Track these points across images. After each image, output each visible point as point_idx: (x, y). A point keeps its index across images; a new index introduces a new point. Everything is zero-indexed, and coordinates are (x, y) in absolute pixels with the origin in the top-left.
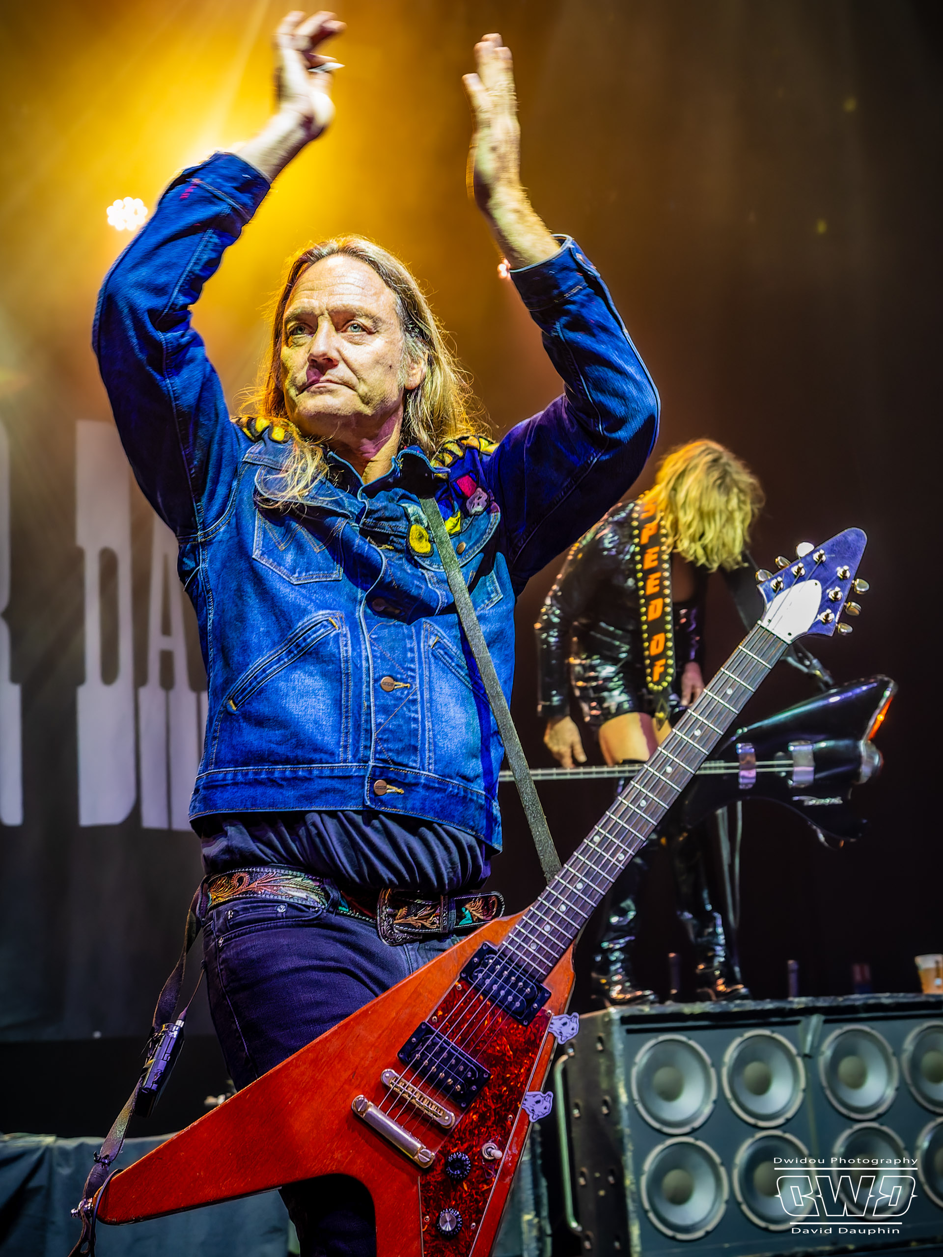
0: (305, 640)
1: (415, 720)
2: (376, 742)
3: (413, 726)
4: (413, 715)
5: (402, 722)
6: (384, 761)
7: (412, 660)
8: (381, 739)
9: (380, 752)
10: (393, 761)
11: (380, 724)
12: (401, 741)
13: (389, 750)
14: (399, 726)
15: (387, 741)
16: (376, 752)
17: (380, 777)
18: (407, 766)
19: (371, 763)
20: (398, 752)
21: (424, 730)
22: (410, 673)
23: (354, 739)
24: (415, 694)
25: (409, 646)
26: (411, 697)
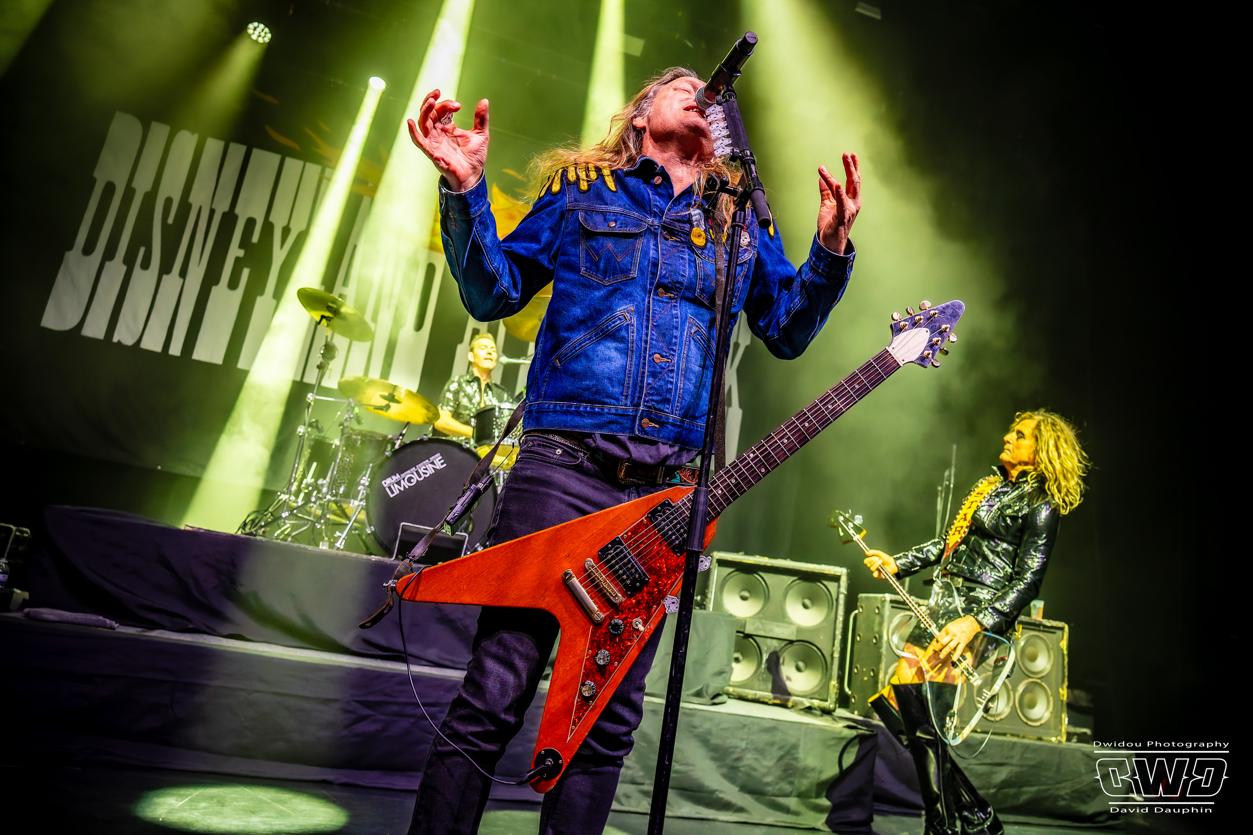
0: (607, 327)
1: (671, 383)
2: (645, 395)
3: (670, 386)
4: (670, 379)
5: (663, 383)
6: (649, 407)
7: (675, 344)
8: (649, 393)
9: (647, 402)
10: (654, 407)
11: (649, 384)
12: (661, 395)
13: (653, 400)
14: (661, 386)
15: (652, 395)
16: (645, 401)
17: (646, 417)
18: (662, 411)
19: (641, 408)
20: (658, 402)
21: (676, 390)
22: (672, 352)
23: (632, 391)
24: (673, 366)
25: (675, 334)
26: (670, 368)
